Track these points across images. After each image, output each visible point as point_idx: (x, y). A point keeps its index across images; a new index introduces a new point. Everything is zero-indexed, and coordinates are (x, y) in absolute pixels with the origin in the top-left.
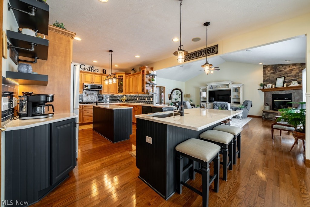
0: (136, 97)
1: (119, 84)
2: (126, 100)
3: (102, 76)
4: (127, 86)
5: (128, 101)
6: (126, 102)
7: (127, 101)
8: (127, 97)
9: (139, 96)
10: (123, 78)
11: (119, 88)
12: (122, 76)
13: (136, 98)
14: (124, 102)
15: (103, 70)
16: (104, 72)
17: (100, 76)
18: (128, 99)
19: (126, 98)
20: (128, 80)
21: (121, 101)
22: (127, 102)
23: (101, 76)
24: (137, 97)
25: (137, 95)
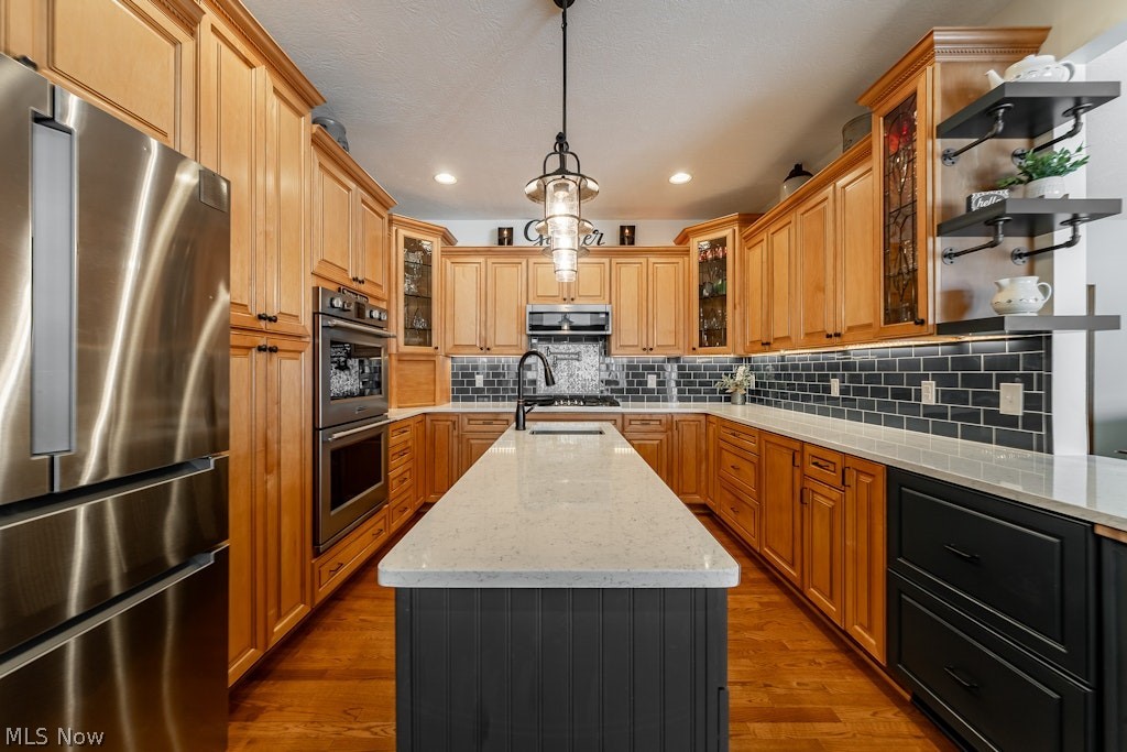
0: (820, 367)
1: (706, 293)
2: (753, 387)
3: (614, 261)
4: (756, 300)
5: (766, 394)
6: (753, 400)
7: (758, 392)
8: (758, 368)
9: (848, 366)
10: (725, 257)
11: (705, 315)
12: (722, 242)
13: (825, 378)
14: (739, 399)
15: (622, 228)
16: (627, 236)
17: (603, 260)
18: (763, 385)
19: (753, 378)
20: (756, 256)
21: (723, 391)
22: (761, 401)
23: (606, 260)
24: (834, 367)
25: (832, 353)
